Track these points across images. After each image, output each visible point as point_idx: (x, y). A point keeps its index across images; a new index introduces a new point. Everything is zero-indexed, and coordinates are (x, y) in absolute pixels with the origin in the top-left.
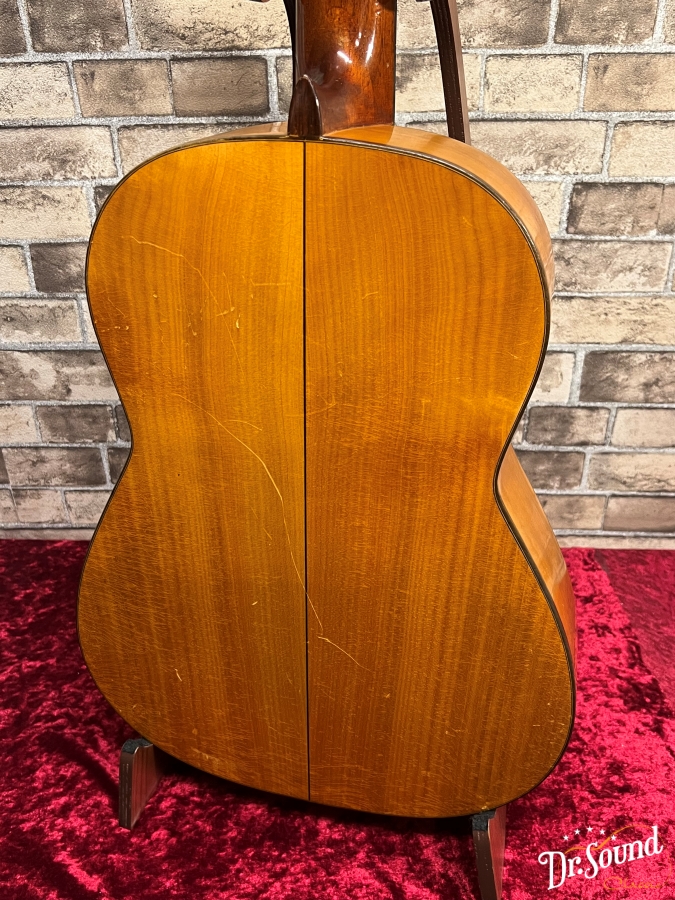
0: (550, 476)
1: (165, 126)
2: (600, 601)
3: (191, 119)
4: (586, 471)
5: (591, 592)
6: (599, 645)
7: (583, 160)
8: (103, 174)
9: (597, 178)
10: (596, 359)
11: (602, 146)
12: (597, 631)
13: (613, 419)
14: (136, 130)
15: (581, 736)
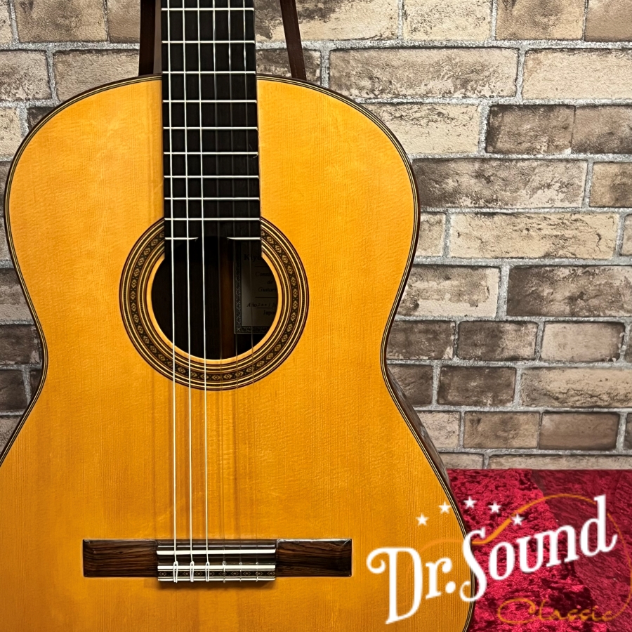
0: (482, 392)
1: (100, 52)
2: (535, 518)
3: (124, 45)
4: (518, 388)
7: (498, 83)
8: (37, 96)
9: (512, 101)
10: (521, 274)
11: (515, 71)
13: (541, 334)
14: (71, 55)
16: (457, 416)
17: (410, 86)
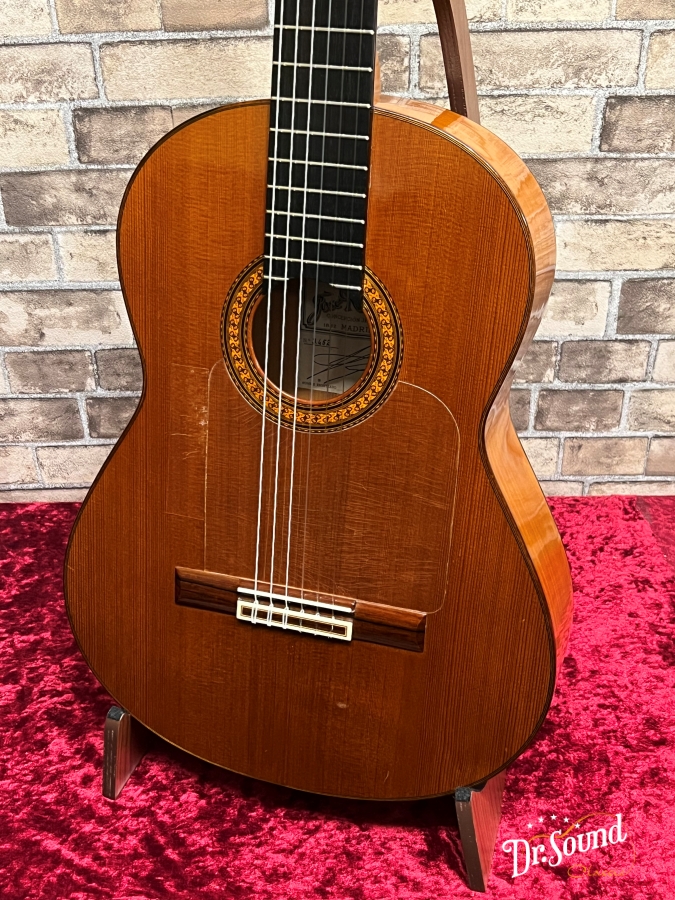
0: (585, 417)
1: (152, 42)
2: (641, 554)
3: (181, 34)
4: (625, 411)
5: (631, 543)
6: (638, 600)
7: (617, 72)
8: (83, 96)
9: (632, 92)
10: (634, 287)
11: (637, 57)
12: (637, 586)
13: (654, 353)
14: (120, 47)
15: (617, 693)
16: (556, 442)
17: (515, 76)
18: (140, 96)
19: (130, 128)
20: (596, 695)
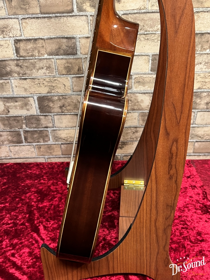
1: (37, 18)
2: (193, 178)
3: (46, 15)
5: (190, 174)
6: (192, 192)
8: (17, 35)
12: (192, 188)
13: (196, 115)
14: (27, 19)
15: (187, 223)
17: (151, 27)
18: (35, 35)
19: (32, 46)
20: (181, 224)
